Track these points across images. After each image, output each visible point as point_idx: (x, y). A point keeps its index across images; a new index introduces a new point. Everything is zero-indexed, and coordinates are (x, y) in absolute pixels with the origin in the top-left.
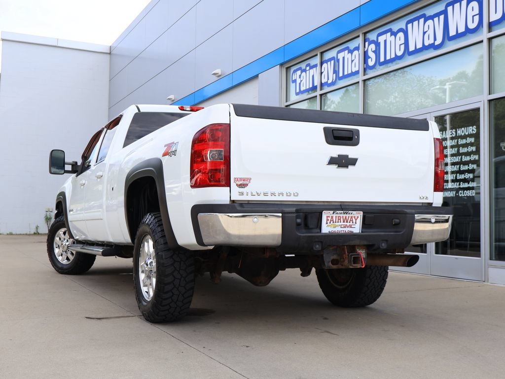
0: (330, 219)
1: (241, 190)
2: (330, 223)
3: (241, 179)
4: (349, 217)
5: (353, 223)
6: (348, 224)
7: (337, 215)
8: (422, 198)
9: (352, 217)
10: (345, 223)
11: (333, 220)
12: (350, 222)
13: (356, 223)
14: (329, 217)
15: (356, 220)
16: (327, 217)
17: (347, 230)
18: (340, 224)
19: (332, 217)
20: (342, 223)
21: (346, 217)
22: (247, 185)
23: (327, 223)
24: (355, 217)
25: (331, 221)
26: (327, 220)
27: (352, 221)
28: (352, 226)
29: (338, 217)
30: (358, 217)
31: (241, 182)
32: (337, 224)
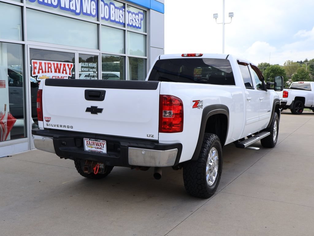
0: (88, 143)
1: (47, 123)
2: (89, 145)
3: (47, 118)
4: (99, 143)
5: (102, 146)
6: (99, 147)
7: (92, 141)
8: (149, 136)
9: (101, 143)
10: (97, 146)
11: (90, 144)
12: (100, 146)
13: (103, 147)
14: (88, 142)
15: (103, 145)
16: (87, 141)
17: (99, 150)
18: (94, 146)
19: (90, 142)
20: (95, 146)
21: (97, 143)
22: (49, 121)
23: (87, 145)
24: (102, 143)
25: (89, 144)
26: (87, 143)
27: (101, 145)
28: (102, 149)
29: (93, 142)
30: (104, 144)
31: (47, 119)
32: (93, 146)
